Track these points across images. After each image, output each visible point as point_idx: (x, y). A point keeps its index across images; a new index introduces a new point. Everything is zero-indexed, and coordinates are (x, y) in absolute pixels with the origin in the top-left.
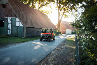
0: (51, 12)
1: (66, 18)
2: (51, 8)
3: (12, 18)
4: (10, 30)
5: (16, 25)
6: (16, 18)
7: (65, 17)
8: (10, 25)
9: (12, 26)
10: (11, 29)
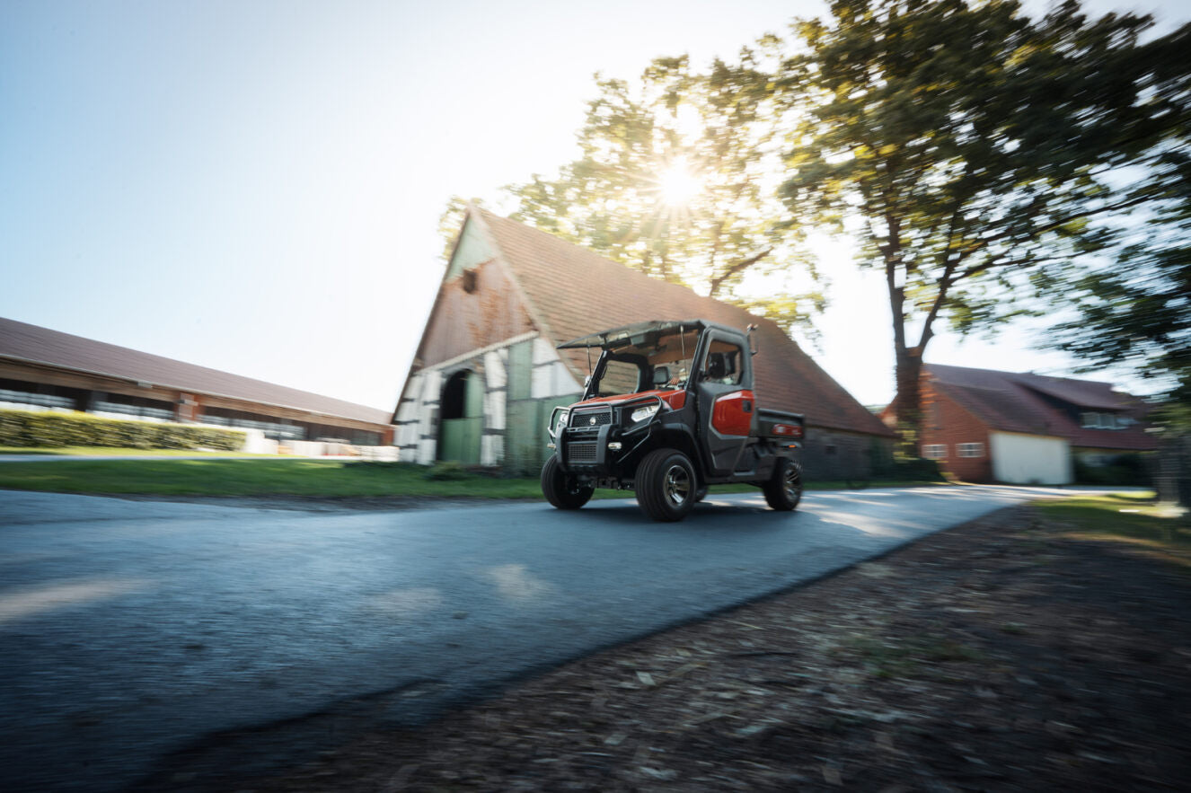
0: (820, 307)
1: (978, 332)
2: (816, 276)
3: (508, 347)
4: (493, 432)
5: (530, 392)
6: (531, 340)
7: (965, 325)
8: (498, 400)
9: (509, 402)
10: (508, 424)
